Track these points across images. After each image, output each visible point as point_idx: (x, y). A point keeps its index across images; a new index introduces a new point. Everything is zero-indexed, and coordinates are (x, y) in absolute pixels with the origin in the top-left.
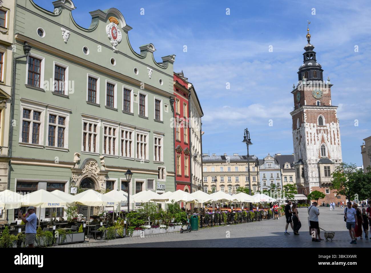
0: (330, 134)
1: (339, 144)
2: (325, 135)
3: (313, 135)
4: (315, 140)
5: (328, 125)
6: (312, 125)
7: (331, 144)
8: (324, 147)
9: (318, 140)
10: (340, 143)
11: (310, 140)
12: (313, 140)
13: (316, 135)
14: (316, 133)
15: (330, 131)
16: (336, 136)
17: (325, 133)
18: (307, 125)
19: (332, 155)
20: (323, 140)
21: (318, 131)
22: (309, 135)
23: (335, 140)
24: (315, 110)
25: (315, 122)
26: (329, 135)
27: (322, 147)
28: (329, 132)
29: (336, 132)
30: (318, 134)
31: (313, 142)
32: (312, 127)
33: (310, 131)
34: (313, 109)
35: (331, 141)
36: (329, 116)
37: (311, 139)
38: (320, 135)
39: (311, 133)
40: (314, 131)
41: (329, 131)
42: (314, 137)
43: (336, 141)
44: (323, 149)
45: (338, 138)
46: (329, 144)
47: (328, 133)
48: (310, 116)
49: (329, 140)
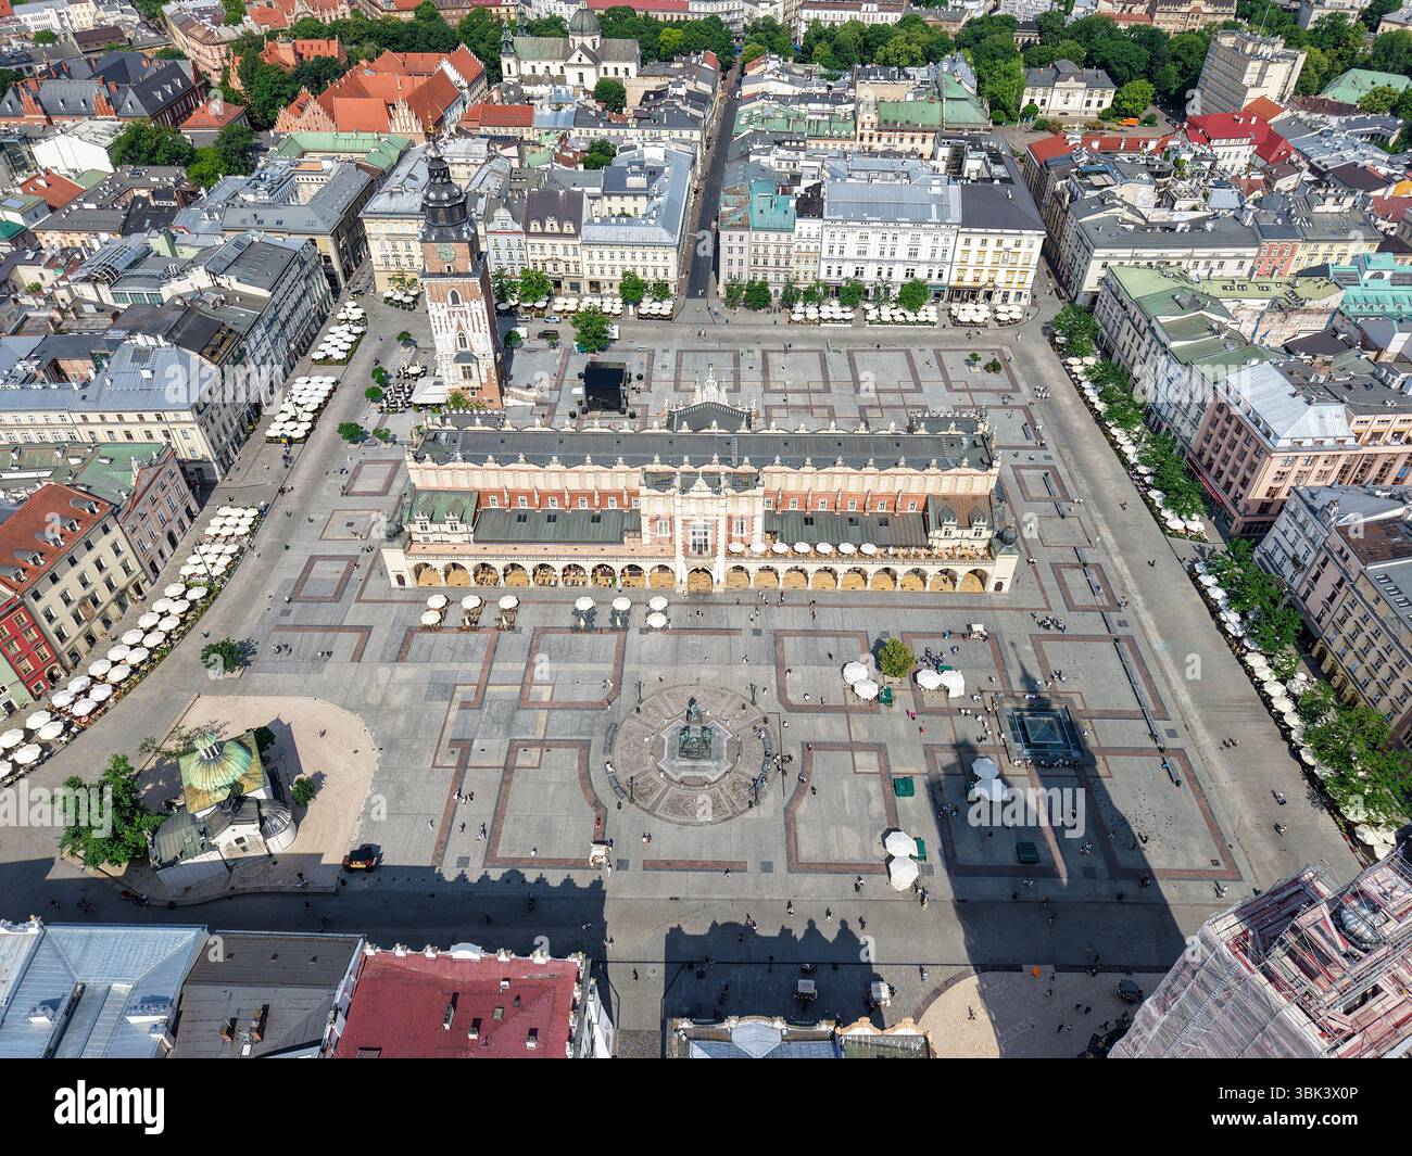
1: (486, 332)
2: (463, 320)
3: (443, 321)
5: (466, 304)
6: (439, 305)
7: (474, 332)
8: (463, 336)
9: (452, 326)
10: (488, 329)
11: (438, 327)
12: (444, 326)
13: (448, 320)
14: (448, 317)
15: (471, 312)
16: (481, 321)
17: (462, 316)
18: (432, 307)
19: (475, 346)
20: (459, 326)
21: (451, 314)
23: (479, 326)
24: (443, 282)
25: (446, 301)
26: (469, 319)
27: (460, 336)
28: (469, 315)
29: (480, 315)
31: (444, 329)
32: (440, 308)
33: (437, 314)
34: (439, 282)
35: (474, 328)
36: (467, 291)
37: (441, 325)
38: (454, 320)
39: (439, 319)
40: (444, 313)
41: (468, 313)
43: (482, 328)
44: (463, 341)
45: (484, 322)
46: (470, 332)
47: (466, 317)
48: (434, 290)
49: (470, 326)
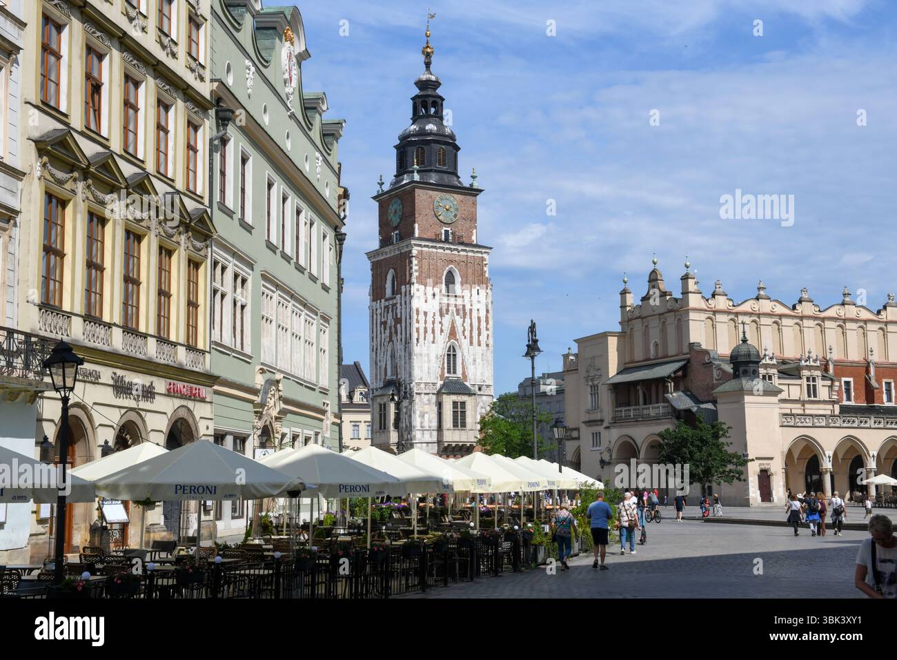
0: (471, 318)
1: (487, 345)
2: (459, 320)
3: (430, 319)
4: (433, 332)
5: (466, 293)
6: (429, 290)
7: (471, 343)
8: (454, 351)
9: (442, 331)
10: (491, 342)
11: (422, 331)
12: (429, 330)
13: (438, 318)
14: (438, 314)
15: (471, 310)
16: (483, 324)
17: (458, 314)
18: (418, 290)
19: (471, 372)
20: (453, 333)
21: (444, 309)
22: (422, 317)
23: (479, 334)
24: (440, 251)
25: (438, 284)
26: (468, 320)
27: (449, 350)
28: (468, 314)
29: (483, 314)
30: (442, 315)
31: (430, 336)
32: (430, 297)
33: (423, 308)
34: (434, 250)
35: (471, 337)
36: (470, 271)
37: (425, 328)
38: (447, 320)
39: (425, 313)
40: (433, 307)
41: (467, 311)
42: (433, 323)
43: (483, 338)
44: (452, 355)
45: (487, 329)
46: (465, 343)
47: (464, 317)
48: (425, 267)
49: (468, 333)
